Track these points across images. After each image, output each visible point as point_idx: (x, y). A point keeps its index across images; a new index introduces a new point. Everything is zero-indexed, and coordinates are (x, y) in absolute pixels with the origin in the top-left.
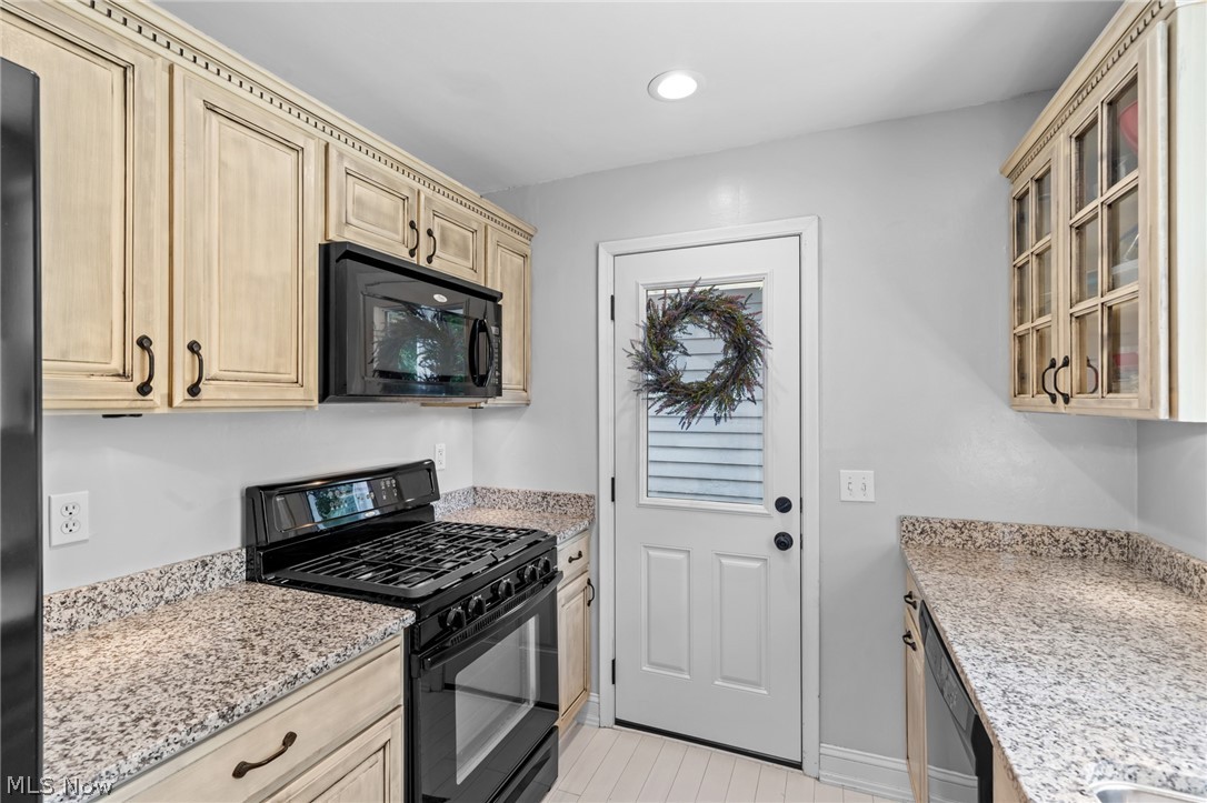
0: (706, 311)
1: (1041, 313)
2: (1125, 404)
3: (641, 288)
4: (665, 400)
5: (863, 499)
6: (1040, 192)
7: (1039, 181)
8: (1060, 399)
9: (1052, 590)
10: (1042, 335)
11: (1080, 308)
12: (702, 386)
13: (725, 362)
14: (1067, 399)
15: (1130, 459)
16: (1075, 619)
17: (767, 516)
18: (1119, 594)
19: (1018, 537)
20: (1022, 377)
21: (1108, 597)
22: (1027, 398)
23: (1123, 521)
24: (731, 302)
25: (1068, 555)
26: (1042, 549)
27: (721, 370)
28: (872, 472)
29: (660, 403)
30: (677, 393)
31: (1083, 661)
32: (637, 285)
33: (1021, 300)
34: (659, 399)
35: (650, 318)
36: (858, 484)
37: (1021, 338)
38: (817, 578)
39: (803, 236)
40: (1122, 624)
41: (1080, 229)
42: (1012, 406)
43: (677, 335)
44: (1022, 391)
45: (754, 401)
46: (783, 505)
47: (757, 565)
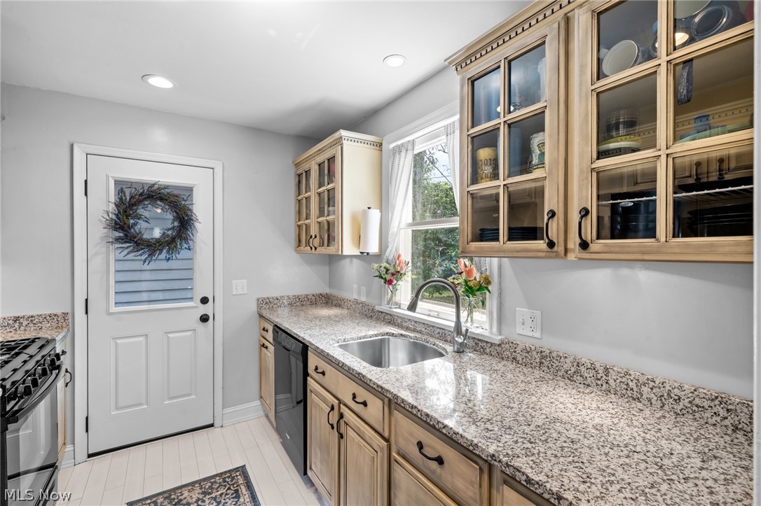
0: (161, 199)
1: (307, 219)
2: (331, 250)
3: (111, 179)
4: (132, 248)
5: (242, 293)
6: (306, 175)
7: (306, 172)
8: (313, 248)
9: (310, 312)
10: (308, 227)
11: (320, 219)
12: (158, 241)
13: (173, 228)
14: (316, 249)
15: (326, 269)
16: (320, 318)
17: (196, 307)
18: (326, 310)
19: (297, 300)
20: (299, 241)
21: (325, 312)
22: (302, 248)
23: (326, 290)
24: (177, 196)
25: (312, 304)
26: (304, 303)
27: (170, 232)
28: (245, 281)
29: (129, 250)
30: (142, 244)
31: (324, 326)
32: (107, 177)
33: (299, 212)
34: (127, 248)
35: (121, 199)
36: (240, 286)
37: (299, 226)
38: (222, 332)
39: (215, 169)
40: (329, 317)
41: (319, 194)
42: (296, 251)
43: (141, 211)
44: (299, 246)
45: (189, 249)
46: (204, 301)
47: (189, 333)
